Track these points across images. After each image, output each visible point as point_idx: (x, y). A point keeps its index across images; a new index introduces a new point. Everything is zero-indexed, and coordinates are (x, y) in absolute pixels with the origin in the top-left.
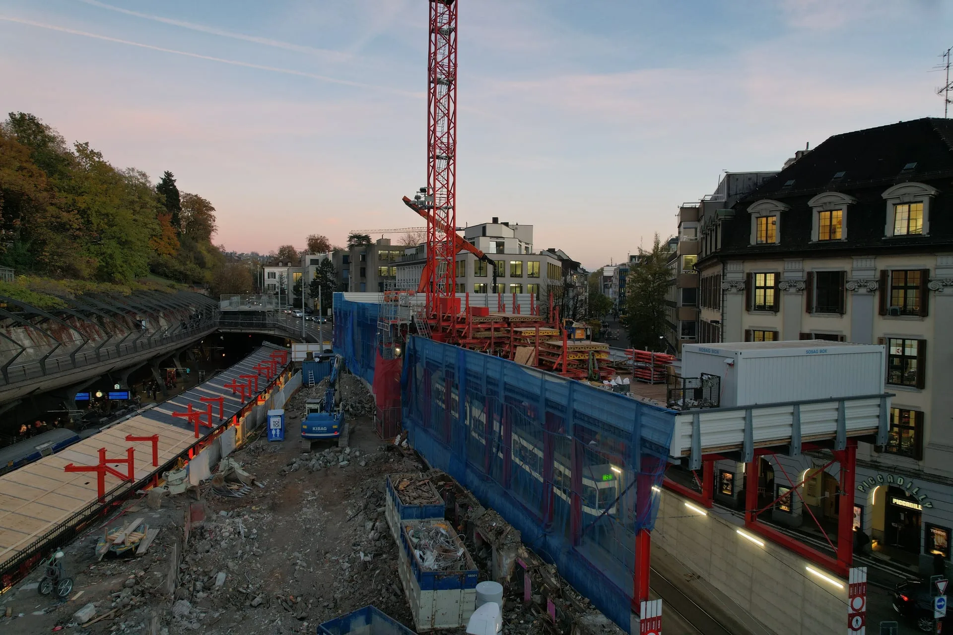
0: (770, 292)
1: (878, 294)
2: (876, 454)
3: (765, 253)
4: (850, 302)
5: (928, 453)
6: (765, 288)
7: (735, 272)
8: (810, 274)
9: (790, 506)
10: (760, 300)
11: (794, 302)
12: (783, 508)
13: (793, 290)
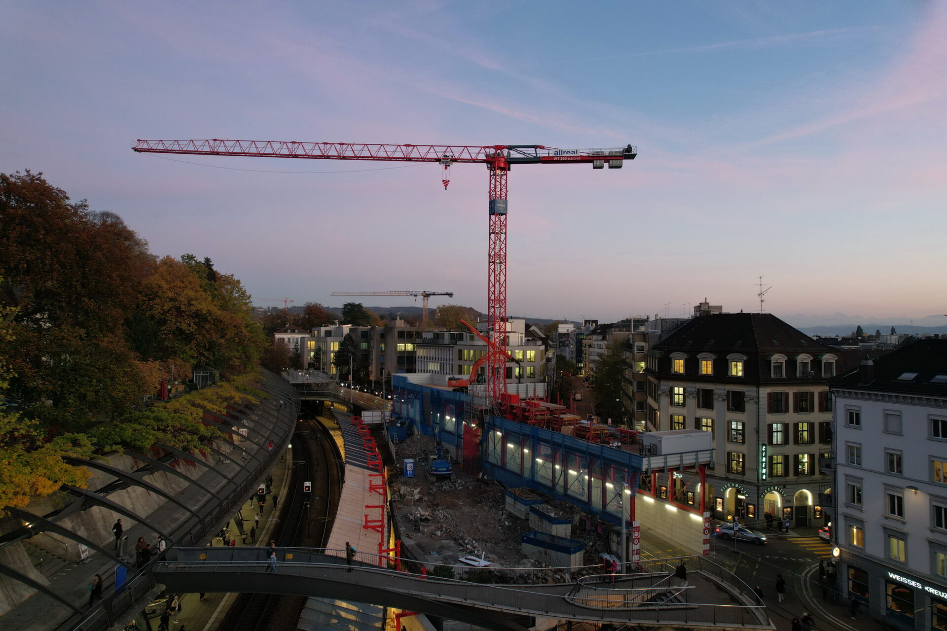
0: (681, 397)
1: (726, 401)
2: (727, 474)
3: (678, 378)
4: (716, 404)
5: (747, 472)
6: (679, 394)
7: (664, 385)
8: (699, 390)
9: (693, 502)
10: (676, 400)
11: (692, 402)
12: (690, 503)
13: (691, 397)
